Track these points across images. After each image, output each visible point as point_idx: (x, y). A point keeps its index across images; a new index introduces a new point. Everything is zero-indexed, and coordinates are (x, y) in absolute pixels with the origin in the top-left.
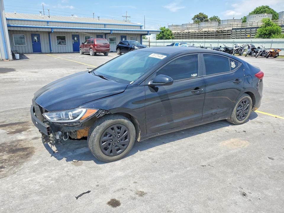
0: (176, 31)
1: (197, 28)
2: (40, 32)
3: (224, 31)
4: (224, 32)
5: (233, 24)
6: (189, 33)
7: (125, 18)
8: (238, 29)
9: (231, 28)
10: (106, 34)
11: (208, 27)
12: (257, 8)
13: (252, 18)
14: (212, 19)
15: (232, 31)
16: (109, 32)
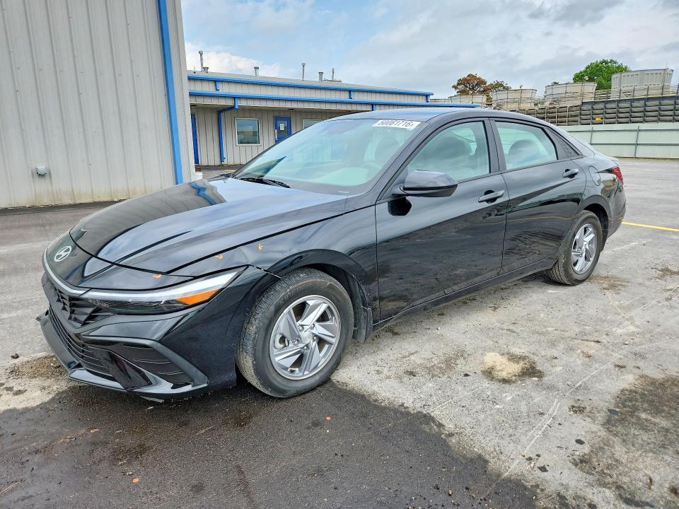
3: (561, 107)
4: (560, 110)
8: (597, 103)
15: (584, 108)
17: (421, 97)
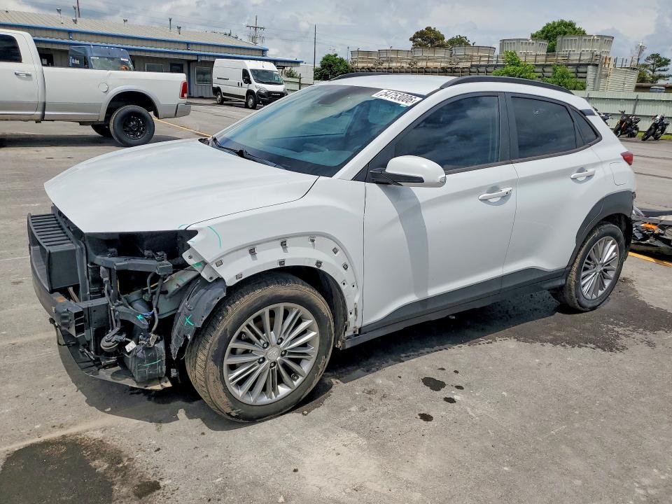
0: (365, 65)
1: (407, 59)
2: (55, 50)
3: (456, 68)
4: (456, 70)
5: (472, 56)
6: (390, 70)
7: (253, 30)
8: (481, 66)
9: (468, 64)
10: (189, 62)
11: (428, 59)
12: (548, 25)
13: (511, 46)
14: (452, 42)
15: (472, 70)
16: (195, 58)
17: (258, 51)
